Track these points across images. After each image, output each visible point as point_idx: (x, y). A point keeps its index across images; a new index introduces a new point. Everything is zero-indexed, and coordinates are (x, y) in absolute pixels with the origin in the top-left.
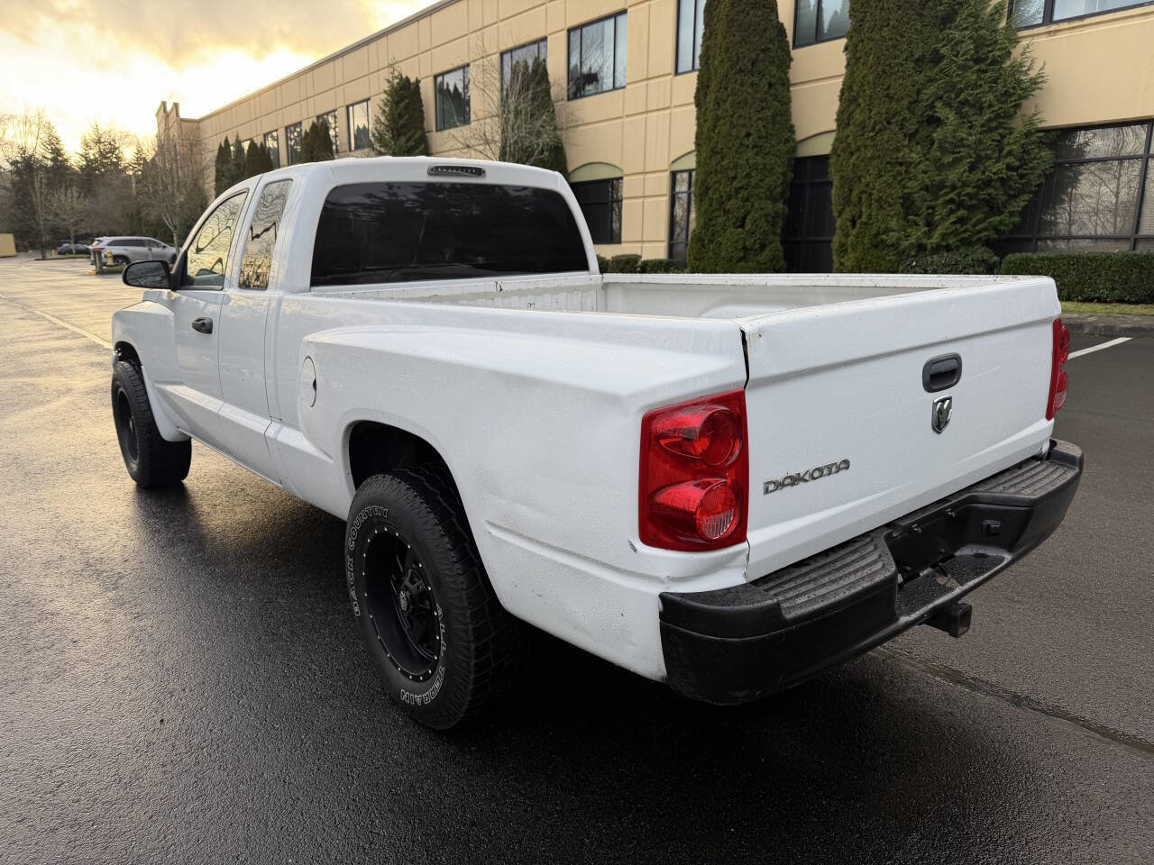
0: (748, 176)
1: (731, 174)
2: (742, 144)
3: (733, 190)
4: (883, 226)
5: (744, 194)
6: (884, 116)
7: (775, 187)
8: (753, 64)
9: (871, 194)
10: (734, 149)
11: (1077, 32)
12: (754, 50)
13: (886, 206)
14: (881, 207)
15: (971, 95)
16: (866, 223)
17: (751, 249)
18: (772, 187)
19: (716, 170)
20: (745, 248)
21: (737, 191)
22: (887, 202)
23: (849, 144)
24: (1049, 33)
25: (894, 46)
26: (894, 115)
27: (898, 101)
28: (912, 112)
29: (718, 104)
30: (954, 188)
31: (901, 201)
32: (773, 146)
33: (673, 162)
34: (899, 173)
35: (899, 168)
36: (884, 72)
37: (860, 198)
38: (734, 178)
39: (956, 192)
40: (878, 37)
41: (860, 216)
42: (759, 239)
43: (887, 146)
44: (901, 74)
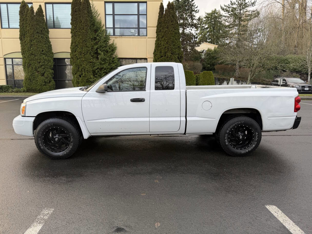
0: (44, 62)
1: (39, 61)
2: (41, 53)
3: (40, 66)
4: (89, 77)
5: (43, 67)
6: (86, 51)
7: (52, 66)
8: (41, 31)
9: (85, 69)
10: (39, 54)
11: (121, 39)
12: (41, 27)
13: (89, 72)
14: (88, 72)
15: (105, 49)
16: (84, 76)
17: (47, 82)
18: (51, 66)
19: (33, 60)
20: (45, 82)
21: (41, 66)
22: (89, 71)
23: (77, 57)
24: (115, 38)
25: (86, 35)
26: (88, 51)
27: (89, 48)
28: (92, 51)
29: (31, 41)
30: (105, 69)
31: (92, 71)
32: (49, 54)
33: (4, 55)
34: (91, 65)
35: (90, 64)
36: (84, 40)
37: (82, 70)
38: (40, 63)
39: (106, 70)
40: (81, 32)
41: (82, 75)
42: (49, 79)
43: (88, 58)
44: (89, 41)
